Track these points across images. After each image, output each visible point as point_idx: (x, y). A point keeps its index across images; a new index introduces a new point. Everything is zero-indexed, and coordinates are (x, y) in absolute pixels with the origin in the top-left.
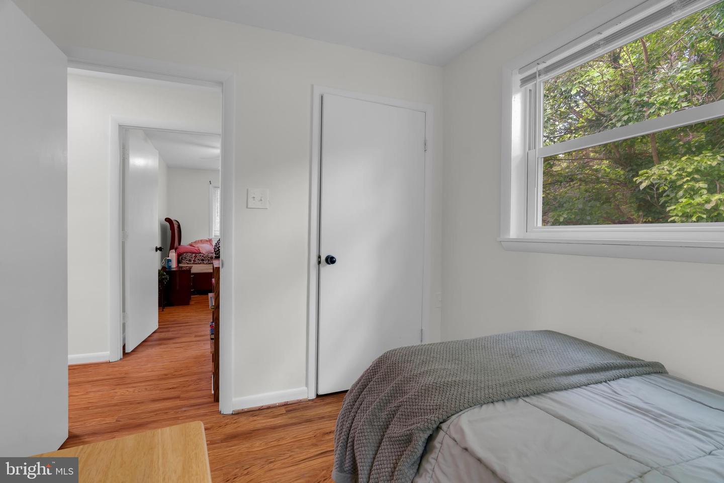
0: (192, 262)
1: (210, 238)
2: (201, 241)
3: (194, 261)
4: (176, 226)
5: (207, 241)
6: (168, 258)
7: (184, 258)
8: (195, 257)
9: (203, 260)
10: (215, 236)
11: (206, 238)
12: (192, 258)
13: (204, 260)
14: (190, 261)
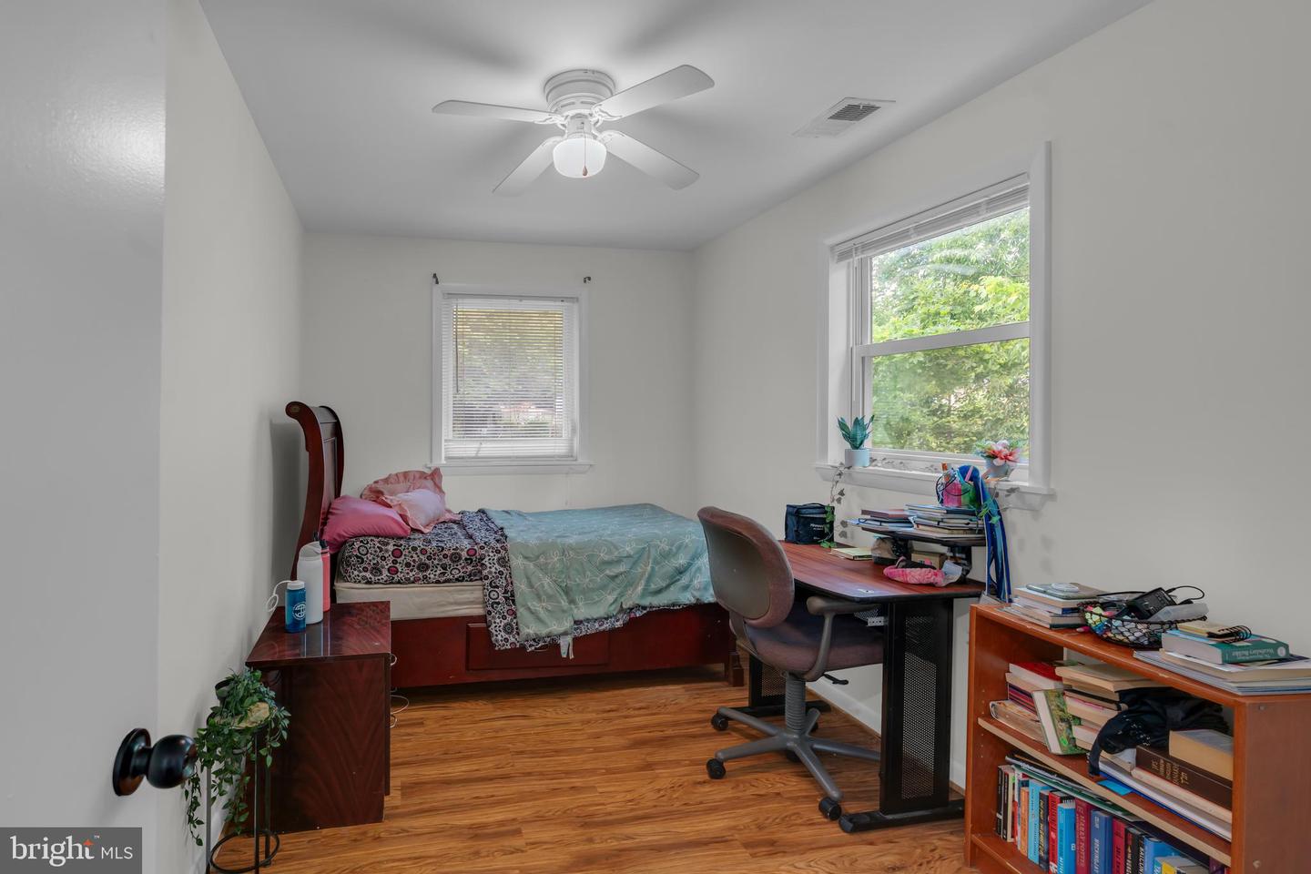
0: (385, 573)
1: (434, 465)
2: (406, 474)
3: (393, 571)
4: (325, 431)
5: (423, 476)
6: (292, 585)
7: (354, 560)
8: (397, 553)
9: (423, 567)
10: (448, 458)
11: (418, 464)
12: (383, 558)
13: (427, 567)
14: (376, 570)
